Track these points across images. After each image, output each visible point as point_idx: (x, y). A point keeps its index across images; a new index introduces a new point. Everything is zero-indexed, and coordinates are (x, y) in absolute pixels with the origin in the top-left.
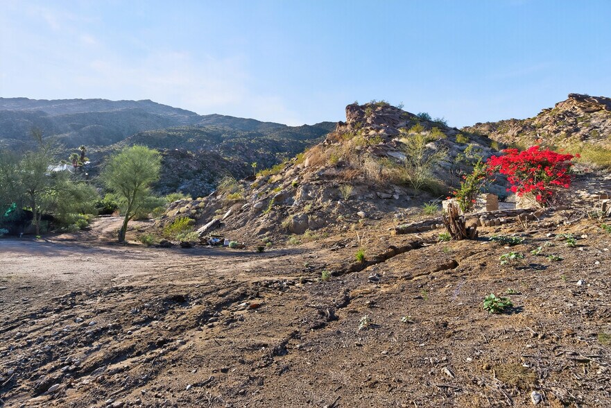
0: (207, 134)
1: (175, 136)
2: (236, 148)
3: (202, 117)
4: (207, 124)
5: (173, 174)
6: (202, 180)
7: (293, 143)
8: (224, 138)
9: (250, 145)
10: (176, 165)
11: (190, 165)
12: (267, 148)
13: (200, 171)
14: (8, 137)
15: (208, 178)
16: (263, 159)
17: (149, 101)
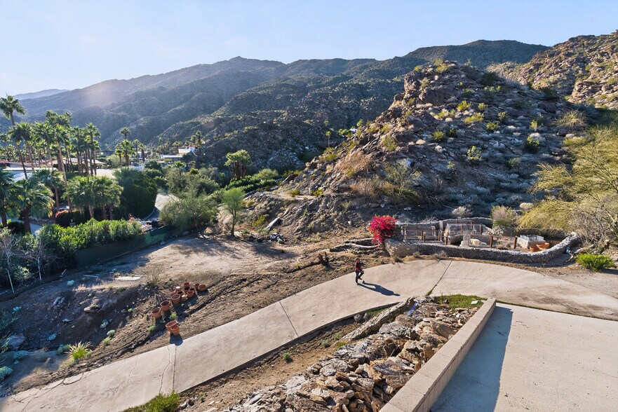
0: (292, 87)
1: (264, 95)
2: (320, 102)
3: (288, 66)
4: (292, 74)
5: (264, 147)
6: (287, 149)
7: (380, 84)
8: (309, 89)
9: (335, 95)
10: (265, 137)
11: (277, 136)
12: (351, 95)
13: (284, 141)
14: (145, 116)
15: (292, 146)
16: (347, 109)
17: (239, 58)
